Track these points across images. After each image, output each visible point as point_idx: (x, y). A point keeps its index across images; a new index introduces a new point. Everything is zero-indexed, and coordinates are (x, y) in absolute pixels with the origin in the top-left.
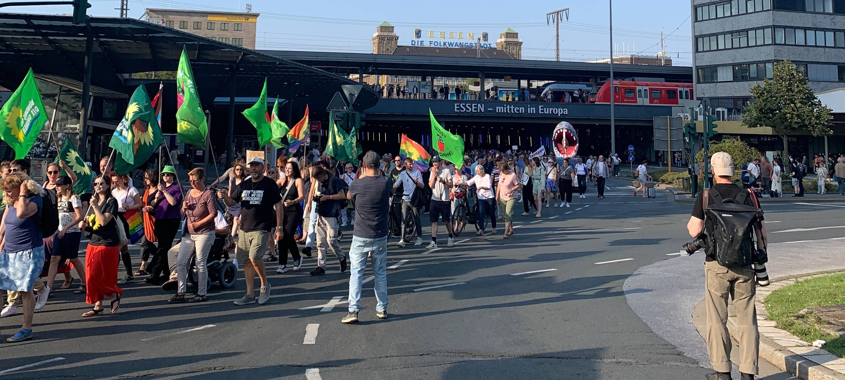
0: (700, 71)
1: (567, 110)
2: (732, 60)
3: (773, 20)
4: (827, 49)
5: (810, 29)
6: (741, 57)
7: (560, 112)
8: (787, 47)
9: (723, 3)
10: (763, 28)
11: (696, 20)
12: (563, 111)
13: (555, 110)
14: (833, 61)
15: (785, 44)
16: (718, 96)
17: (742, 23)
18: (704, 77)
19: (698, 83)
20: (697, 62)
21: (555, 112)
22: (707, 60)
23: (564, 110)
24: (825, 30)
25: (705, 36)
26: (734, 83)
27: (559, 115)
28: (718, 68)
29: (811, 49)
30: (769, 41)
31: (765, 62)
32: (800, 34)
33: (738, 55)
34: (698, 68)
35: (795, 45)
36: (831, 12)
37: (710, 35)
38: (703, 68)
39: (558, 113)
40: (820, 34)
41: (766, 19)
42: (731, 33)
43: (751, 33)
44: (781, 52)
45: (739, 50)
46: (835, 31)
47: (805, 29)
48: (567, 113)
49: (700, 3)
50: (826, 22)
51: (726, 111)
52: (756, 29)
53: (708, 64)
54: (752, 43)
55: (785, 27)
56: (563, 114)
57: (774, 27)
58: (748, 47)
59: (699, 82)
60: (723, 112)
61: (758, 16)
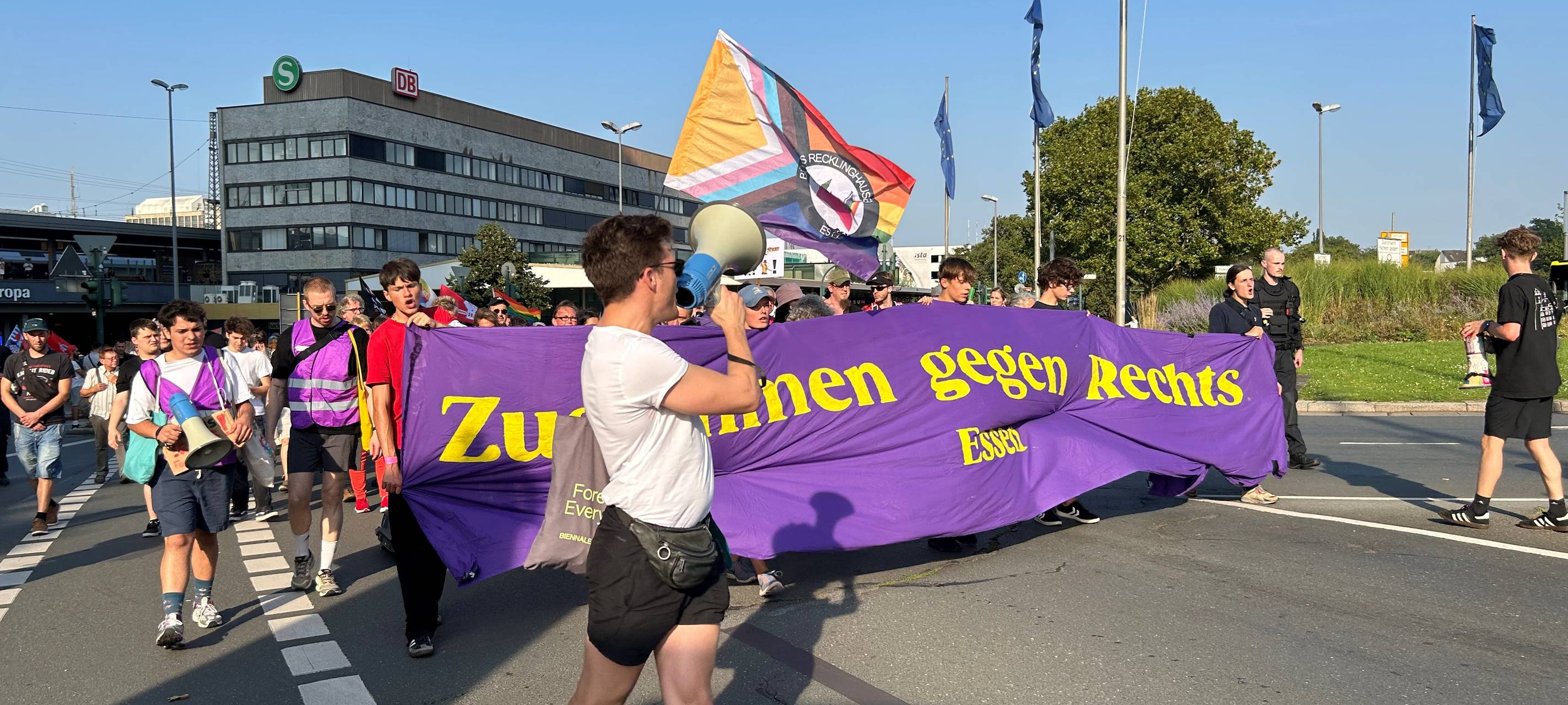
0: (232, 235)
1: (28, 291)
2: (287, 221)
3: (350, 170)
4: (408, 212)
5: (391, 185)
6: (299, 217)
7: (18, 294)
8: (365, 206)
9: (272, 142)
10: (335, 180)
11: (226, 163)
12: (23, 293)
13: (9, 291)
14: (414, 227)
15: (362, 203)
16: (263, 269)
17: (303, 171)
18: (239, 243)
19: (229, 252)
20: (228, 221)
21: (9, 295)
22: (244, 219)
23: (24, 291)
24: (406, 187)
25: (243, 185)
26: (289, 252)
27: (16, 300)
28: (264, 232)
29: (392, 210)
30: (342, 197)
31: (337, 225)
32: (379, 190)
33: (295, 214)
34: (228, 230)
35: (374, 205)
36: (412, 164)
37: (250, 185)
38: (237, 231)
39: (13, 297)
40: (401, 192)
41: (342, 167)
42: (285, 183)
43: (316, 187)
44: (358, 213)
45: (298, 208)
46: (416, 189)
47: (385, 185)
48: (28, 296)
49: (234, 138)
50: (407, 177)
51: (277, 289)
52: (323, 180)
53: (246, 226)
54: (317, 199)
55: (363, 181)
56: (22, 297)
57: (350, 180)
58: (311, 203)
59: (230, 250)
60: (274, 291)
61: (327, 163)
